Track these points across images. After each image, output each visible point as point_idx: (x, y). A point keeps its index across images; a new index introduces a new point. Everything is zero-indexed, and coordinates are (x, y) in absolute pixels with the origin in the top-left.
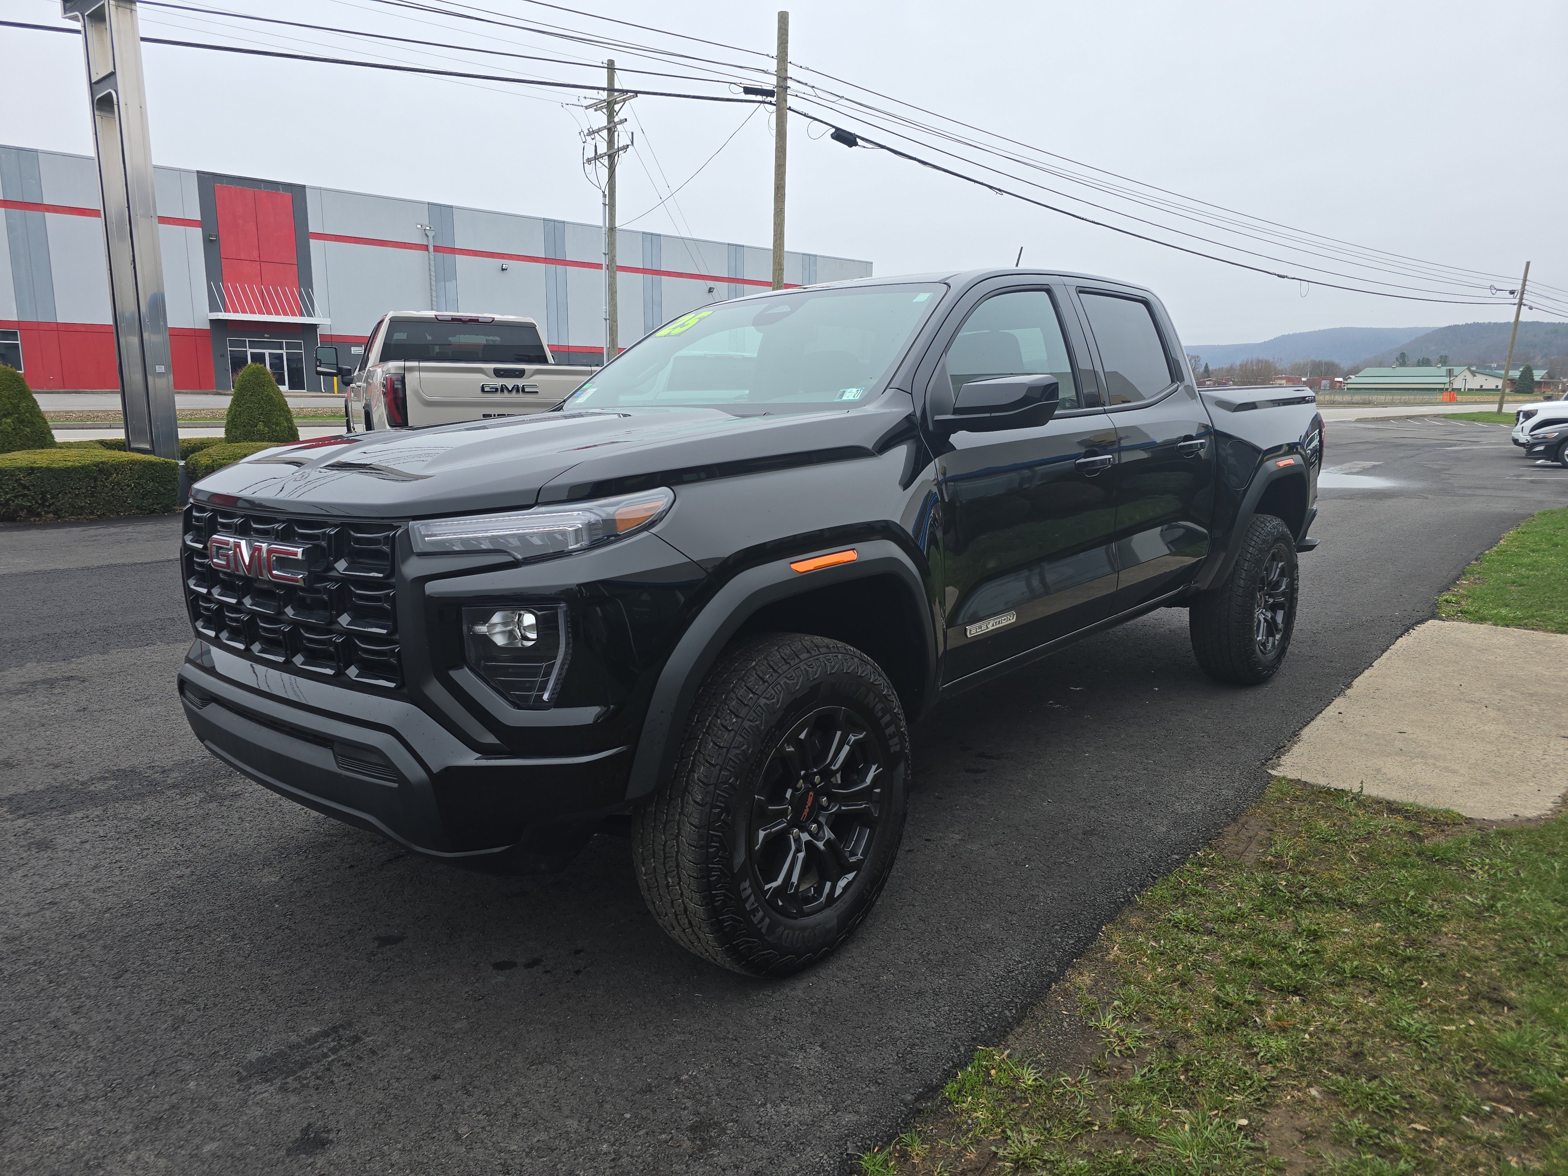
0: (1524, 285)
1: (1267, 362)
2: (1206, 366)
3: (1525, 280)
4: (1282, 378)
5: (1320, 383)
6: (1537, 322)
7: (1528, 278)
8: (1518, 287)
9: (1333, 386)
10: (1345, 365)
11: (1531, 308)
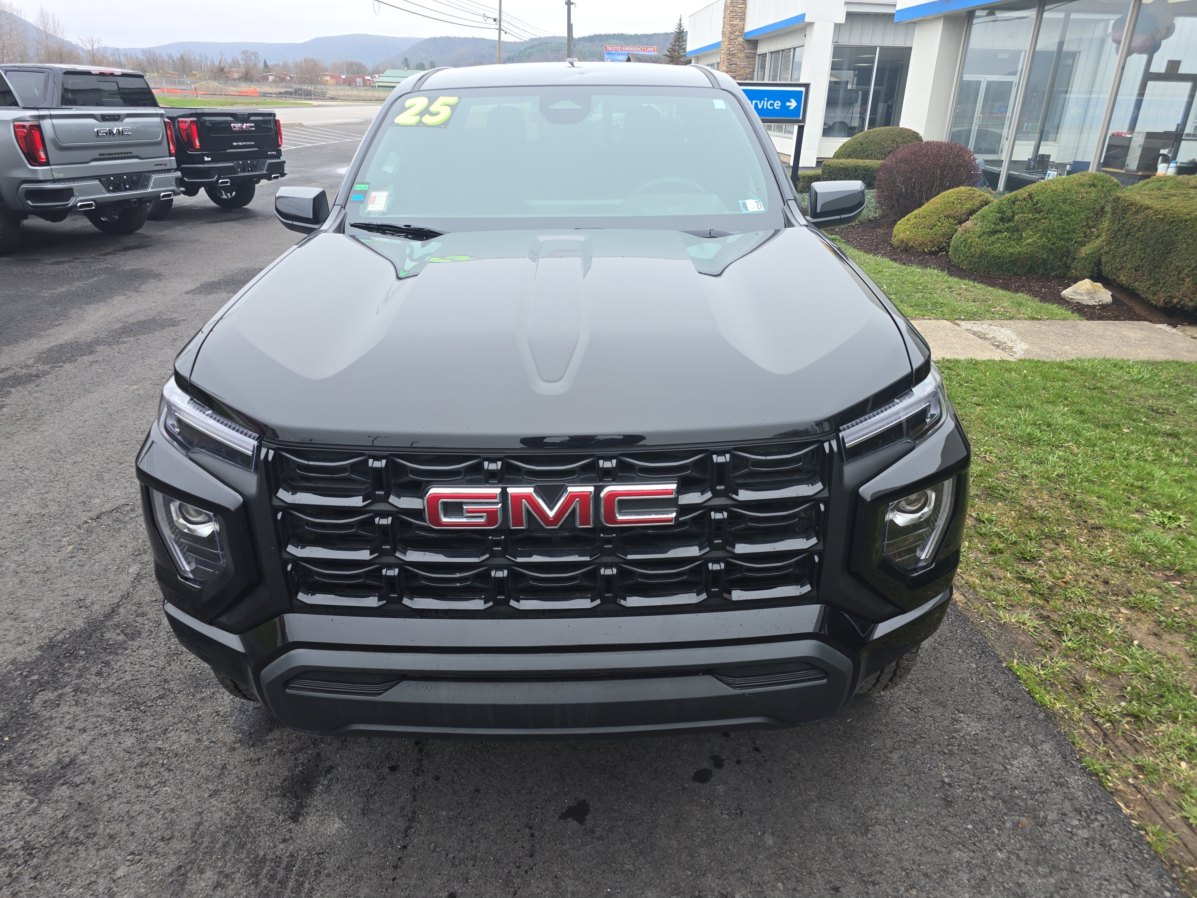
0: (500, 15)
1: (312, 60)
2: (265, 62)
3: (500, 11)
4: (327, 75)
5: (356, 80)
6: (483, 39)
7: (502, 10)
8: (497, 16)
9: (365, 83)
10: (369, 65)
11: (506, 33)
